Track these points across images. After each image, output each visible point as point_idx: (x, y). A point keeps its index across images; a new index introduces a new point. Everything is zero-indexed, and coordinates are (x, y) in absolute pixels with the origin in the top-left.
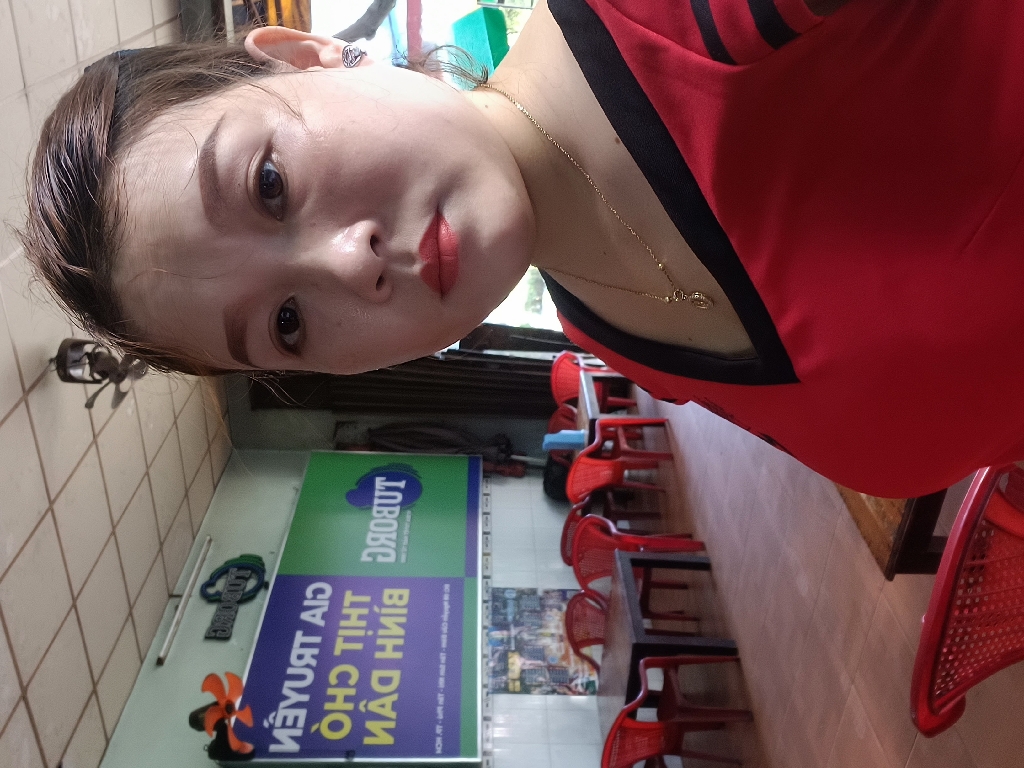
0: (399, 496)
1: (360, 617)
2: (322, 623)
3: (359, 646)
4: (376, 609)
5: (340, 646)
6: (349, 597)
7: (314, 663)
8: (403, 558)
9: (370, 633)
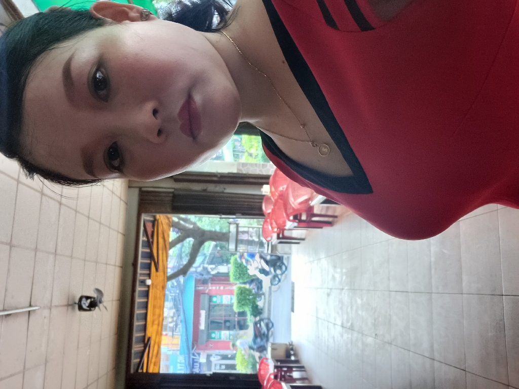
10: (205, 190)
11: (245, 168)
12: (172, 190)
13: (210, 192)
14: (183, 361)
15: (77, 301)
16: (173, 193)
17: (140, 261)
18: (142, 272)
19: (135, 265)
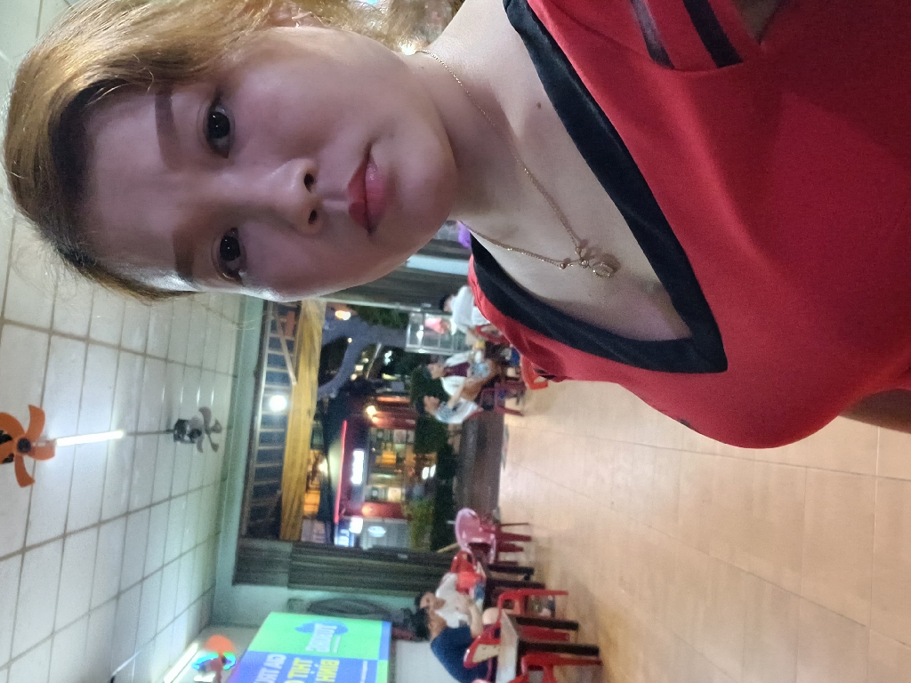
0: (333, 632)
1: (305, 667)
2: (280, 668)
3: (306, 676)
4: (316, 665)
5: (291, 675)
6: (297, 661)
7: (275, 679)
8: (335, 651)
9: (313, 673)
14: (323, 531)
15: (172, 427)
17: (266, 369)
18: (267, 386)
19: (257, 375)
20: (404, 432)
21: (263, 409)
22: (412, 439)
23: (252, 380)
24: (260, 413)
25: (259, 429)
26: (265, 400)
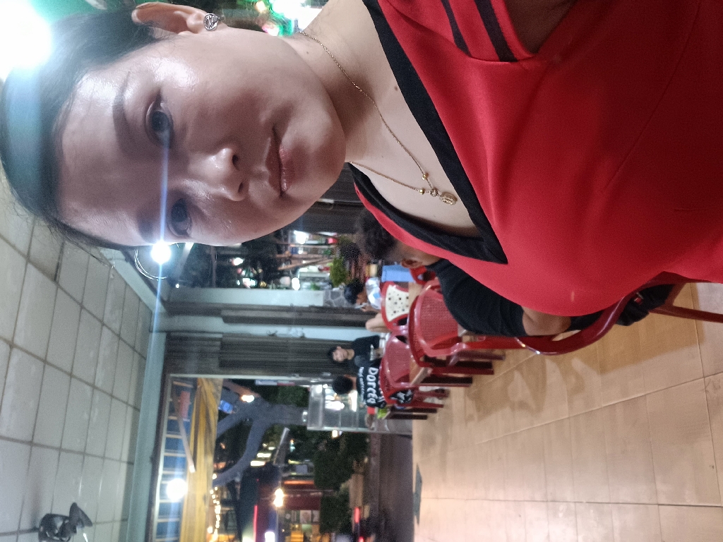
10: (273, 335)
11: (337, 299)
12: (220, 336)
13: (281, 339)
16: (220, 340)
17: (163, 454)
18: (166, 472)
19: (154, 460)
20: (309, 512)
21: (161, 499)
22: (316, 519)
23: (149, 466)
24: (158, 501)
25: (156, 519)
26: (163, 487)
